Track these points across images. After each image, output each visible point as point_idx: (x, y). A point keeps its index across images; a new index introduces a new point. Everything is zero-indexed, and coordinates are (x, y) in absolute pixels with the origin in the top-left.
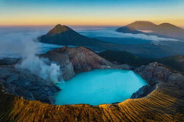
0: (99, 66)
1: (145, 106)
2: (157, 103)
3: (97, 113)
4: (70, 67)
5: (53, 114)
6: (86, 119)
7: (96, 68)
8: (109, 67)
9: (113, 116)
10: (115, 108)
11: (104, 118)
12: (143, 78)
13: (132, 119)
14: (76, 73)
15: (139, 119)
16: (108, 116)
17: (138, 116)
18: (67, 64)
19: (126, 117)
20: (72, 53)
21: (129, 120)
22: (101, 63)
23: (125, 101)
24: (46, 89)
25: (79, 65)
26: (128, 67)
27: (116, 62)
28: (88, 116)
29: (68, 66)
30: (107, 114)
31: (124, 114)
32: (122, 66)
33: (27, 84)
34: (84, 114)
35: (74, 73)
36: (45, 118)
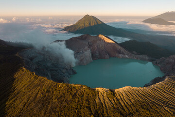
0: (117, 55)
1: (143, 95)
2: (159, 95)
3: (92, 95)
4: (88, 53)
5: (54, 90)
6: (80, 98)
7: (113, 57)
8: (127, 56)
9: (107, 100)
10: (110, 93)
11: (97, 100)
12: (161, 70)
13: (126, 106)
14: (93, 60)
15: (133, 107)
16: (102, 99)
17: (133, 104)
18: (86, 50)
19: (120, 103)
20: (92, 40)
21: (122, 106)
22: (119, 52)
23: (123, 88)
24: (64, 71)
25: (97, 52)
26: (147, 58)
27: (135, 52)
28: (83, 96)
29: (86, 52)
30: (101, 97)
31: (118, 100)
32: (141, 56)
33: (49, 65)
34: (80, 94)
35: (91, 59)
36: (47, 92)
